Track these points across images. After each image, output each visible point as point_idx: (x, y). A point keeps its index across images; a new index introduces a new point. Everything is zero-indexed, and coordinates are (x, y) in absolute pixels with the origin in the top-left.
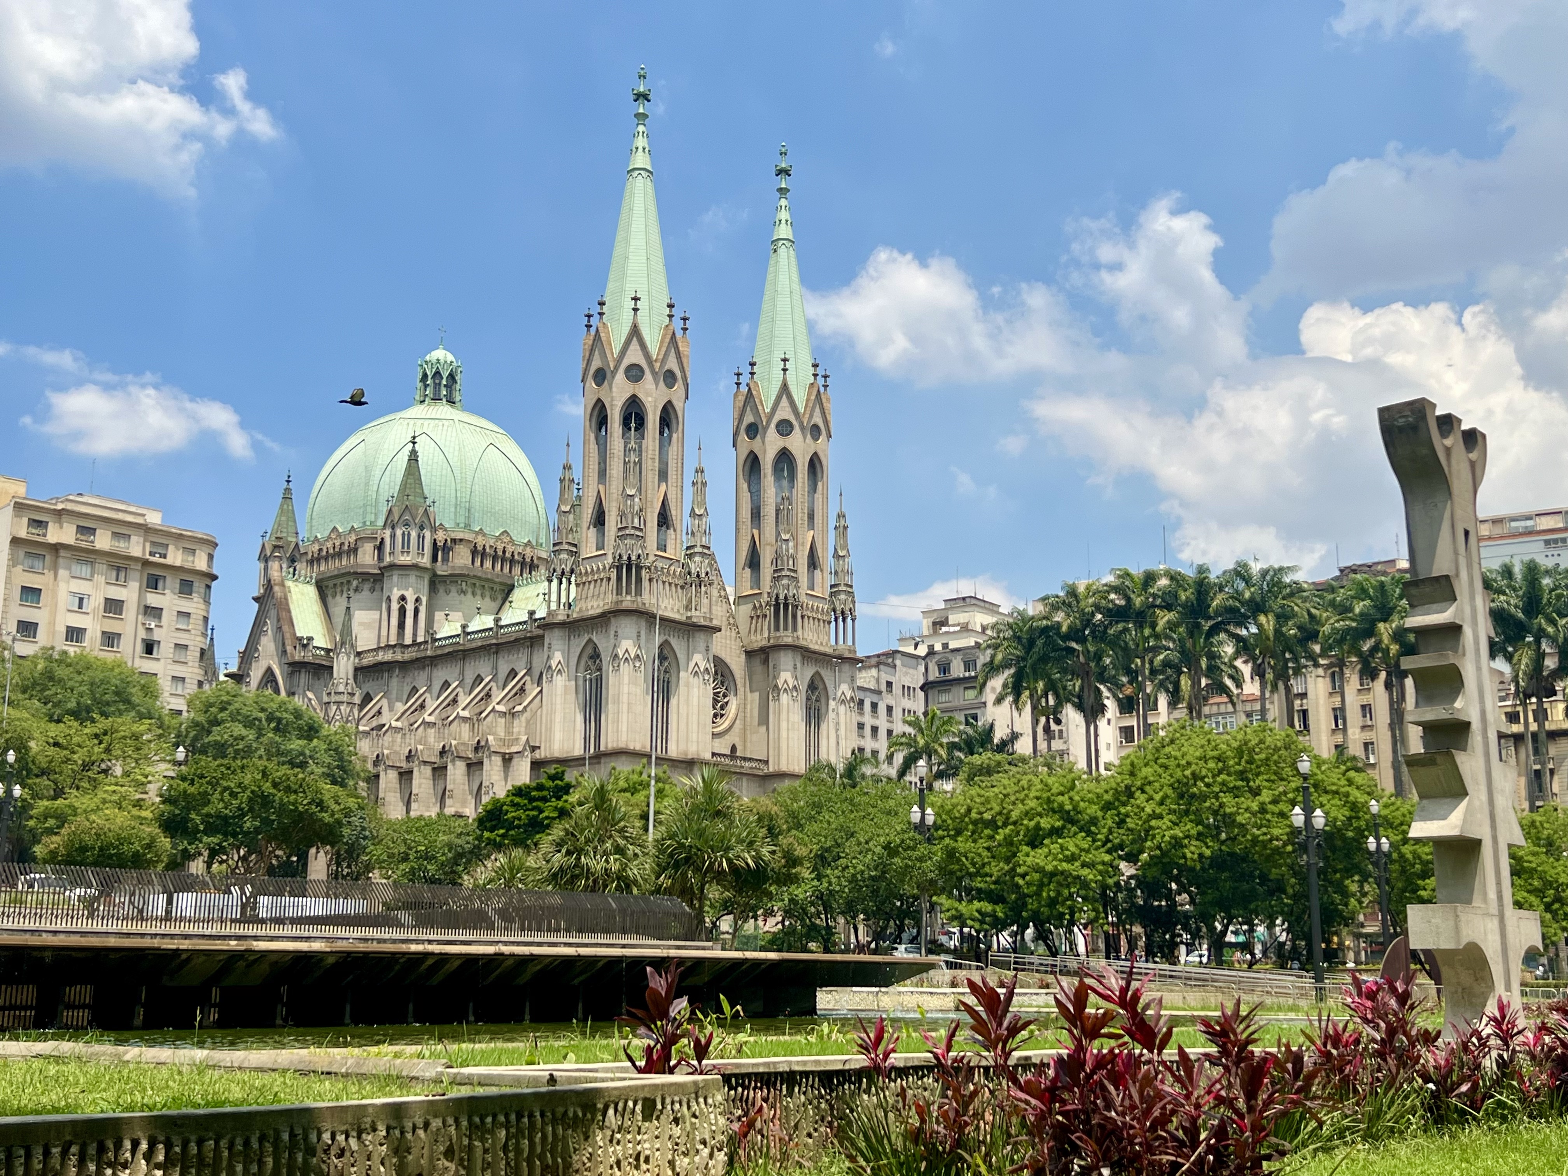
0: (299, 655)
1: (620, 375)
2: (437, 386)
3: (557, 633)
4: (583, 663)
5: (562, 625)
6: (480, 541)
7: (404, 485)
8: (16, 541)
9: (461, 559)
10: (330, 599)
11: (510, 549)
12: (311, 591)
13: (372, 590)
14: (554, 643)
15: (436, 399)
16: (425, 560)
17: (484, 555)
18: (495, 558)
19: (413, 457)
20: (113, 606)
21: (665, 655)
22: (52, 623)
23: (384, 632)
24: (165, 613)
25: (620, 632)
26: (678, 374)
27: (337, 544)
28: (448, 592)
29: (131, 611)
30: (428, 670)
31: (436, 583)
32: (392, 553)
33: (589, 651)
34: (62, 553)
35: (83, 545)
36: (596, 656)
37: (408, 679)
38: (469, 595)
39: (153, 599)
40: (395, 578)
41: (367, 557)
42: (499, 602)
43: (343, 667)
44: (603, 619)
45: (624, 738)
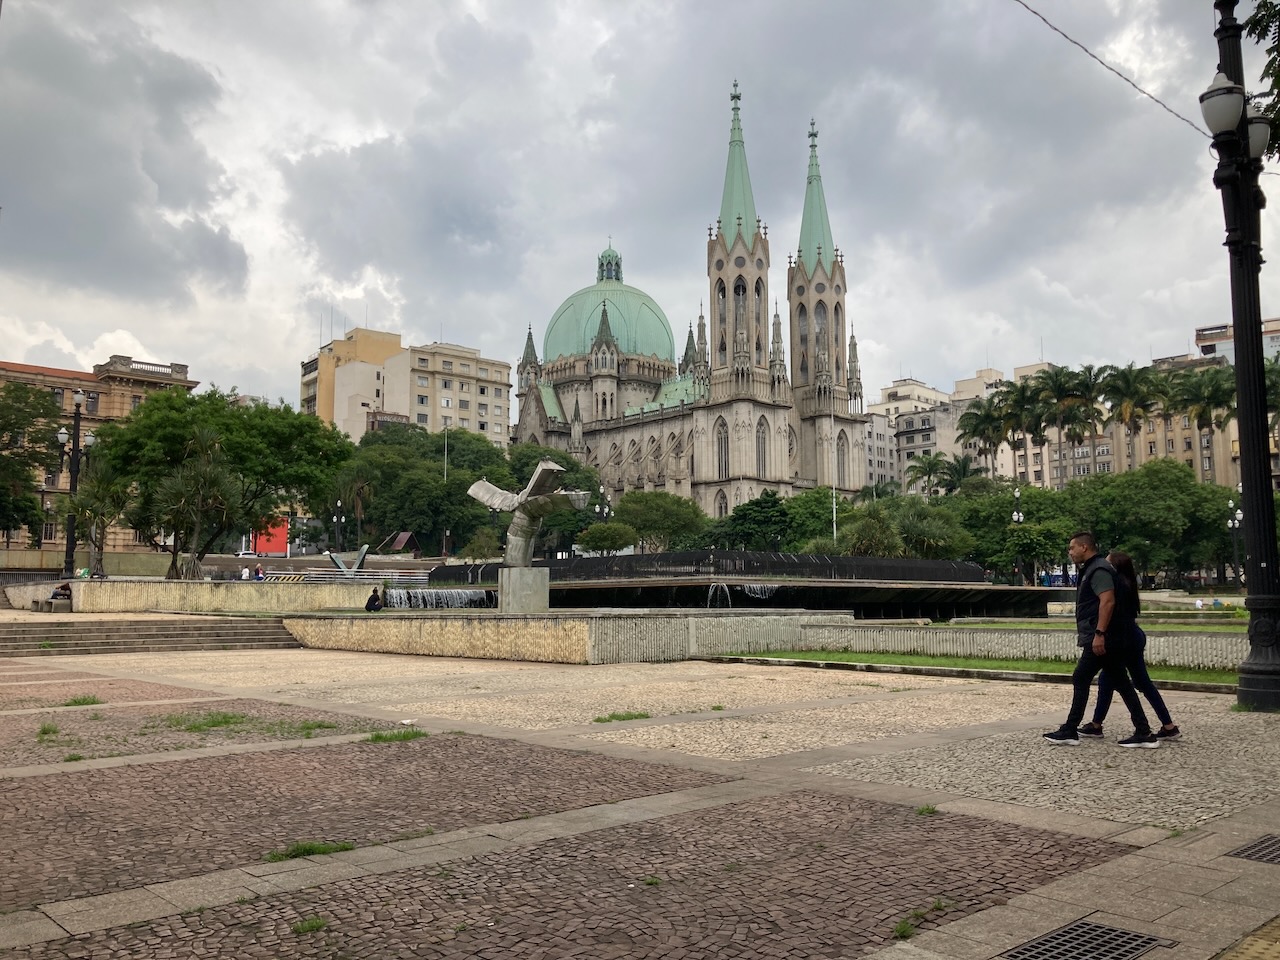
0: (551, 427)
1: (732, 263)
2: (609, 270)
3: (701, 412)
4: (716, 429)
5: (703, 408)
6: (641, 359)
7: (601, 331)
8: (413, 370)
9: (634, 370)
10: (561, 396)
11: (657, 363)
12: (551, 391)
13: (585, 390)
14: (699, 418)
15: (609, 278)
16: (614, 372)
17: (644, 367)
18: (650, 369)
19: (604, 311)
20: (464, 404)
21: (762, 422)
22: (434, 414)
23: (594, 413)
24: (489, 407)
25: (739, 411)
26: (764, 261)
27: (563, 363)
28: (626, 389)
29: (473, 407)
30: (621, 434)
31: (620, 382)
32: (597, 367)
33: (720, 421)
34: (437, 376)
35: (447, 371)
36: (724, 424)
37: (610, 438)
38: (638, 391)
39: (483, 399)
40: (599, 383)
41: (580, 370)
42: (653, 394)
43: (577, 431)
44: (729, 403)
45: (744, 470)
